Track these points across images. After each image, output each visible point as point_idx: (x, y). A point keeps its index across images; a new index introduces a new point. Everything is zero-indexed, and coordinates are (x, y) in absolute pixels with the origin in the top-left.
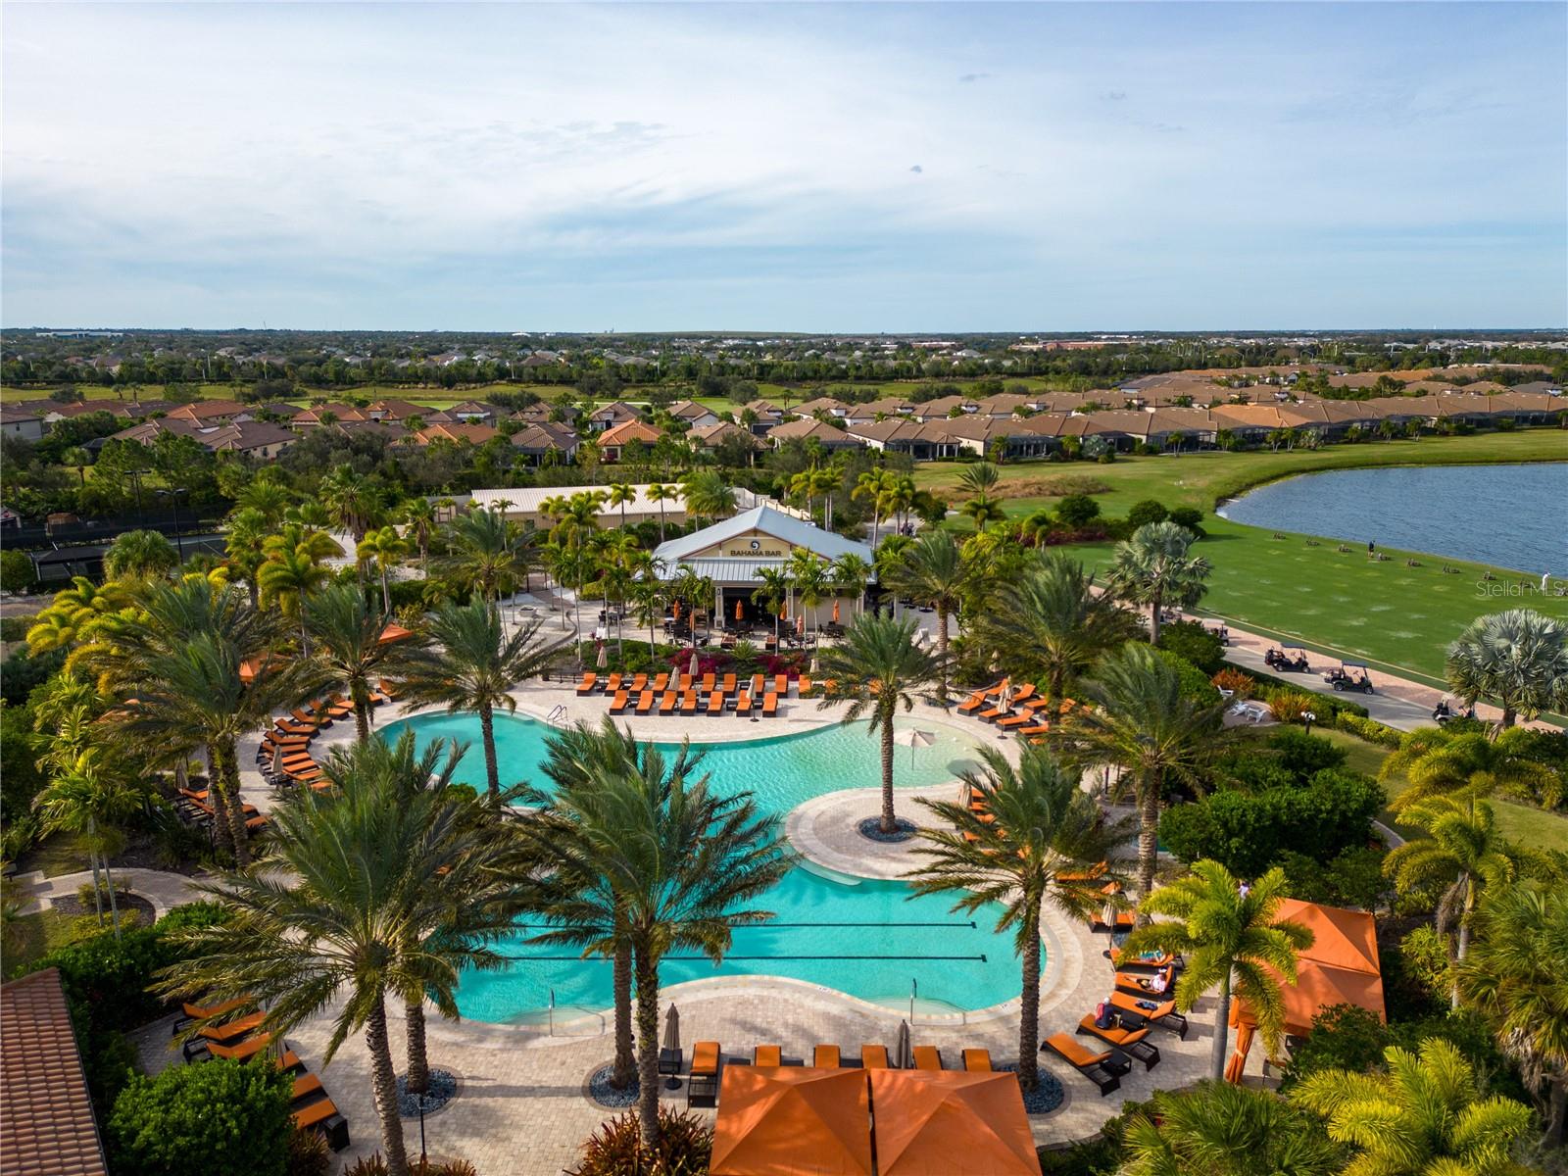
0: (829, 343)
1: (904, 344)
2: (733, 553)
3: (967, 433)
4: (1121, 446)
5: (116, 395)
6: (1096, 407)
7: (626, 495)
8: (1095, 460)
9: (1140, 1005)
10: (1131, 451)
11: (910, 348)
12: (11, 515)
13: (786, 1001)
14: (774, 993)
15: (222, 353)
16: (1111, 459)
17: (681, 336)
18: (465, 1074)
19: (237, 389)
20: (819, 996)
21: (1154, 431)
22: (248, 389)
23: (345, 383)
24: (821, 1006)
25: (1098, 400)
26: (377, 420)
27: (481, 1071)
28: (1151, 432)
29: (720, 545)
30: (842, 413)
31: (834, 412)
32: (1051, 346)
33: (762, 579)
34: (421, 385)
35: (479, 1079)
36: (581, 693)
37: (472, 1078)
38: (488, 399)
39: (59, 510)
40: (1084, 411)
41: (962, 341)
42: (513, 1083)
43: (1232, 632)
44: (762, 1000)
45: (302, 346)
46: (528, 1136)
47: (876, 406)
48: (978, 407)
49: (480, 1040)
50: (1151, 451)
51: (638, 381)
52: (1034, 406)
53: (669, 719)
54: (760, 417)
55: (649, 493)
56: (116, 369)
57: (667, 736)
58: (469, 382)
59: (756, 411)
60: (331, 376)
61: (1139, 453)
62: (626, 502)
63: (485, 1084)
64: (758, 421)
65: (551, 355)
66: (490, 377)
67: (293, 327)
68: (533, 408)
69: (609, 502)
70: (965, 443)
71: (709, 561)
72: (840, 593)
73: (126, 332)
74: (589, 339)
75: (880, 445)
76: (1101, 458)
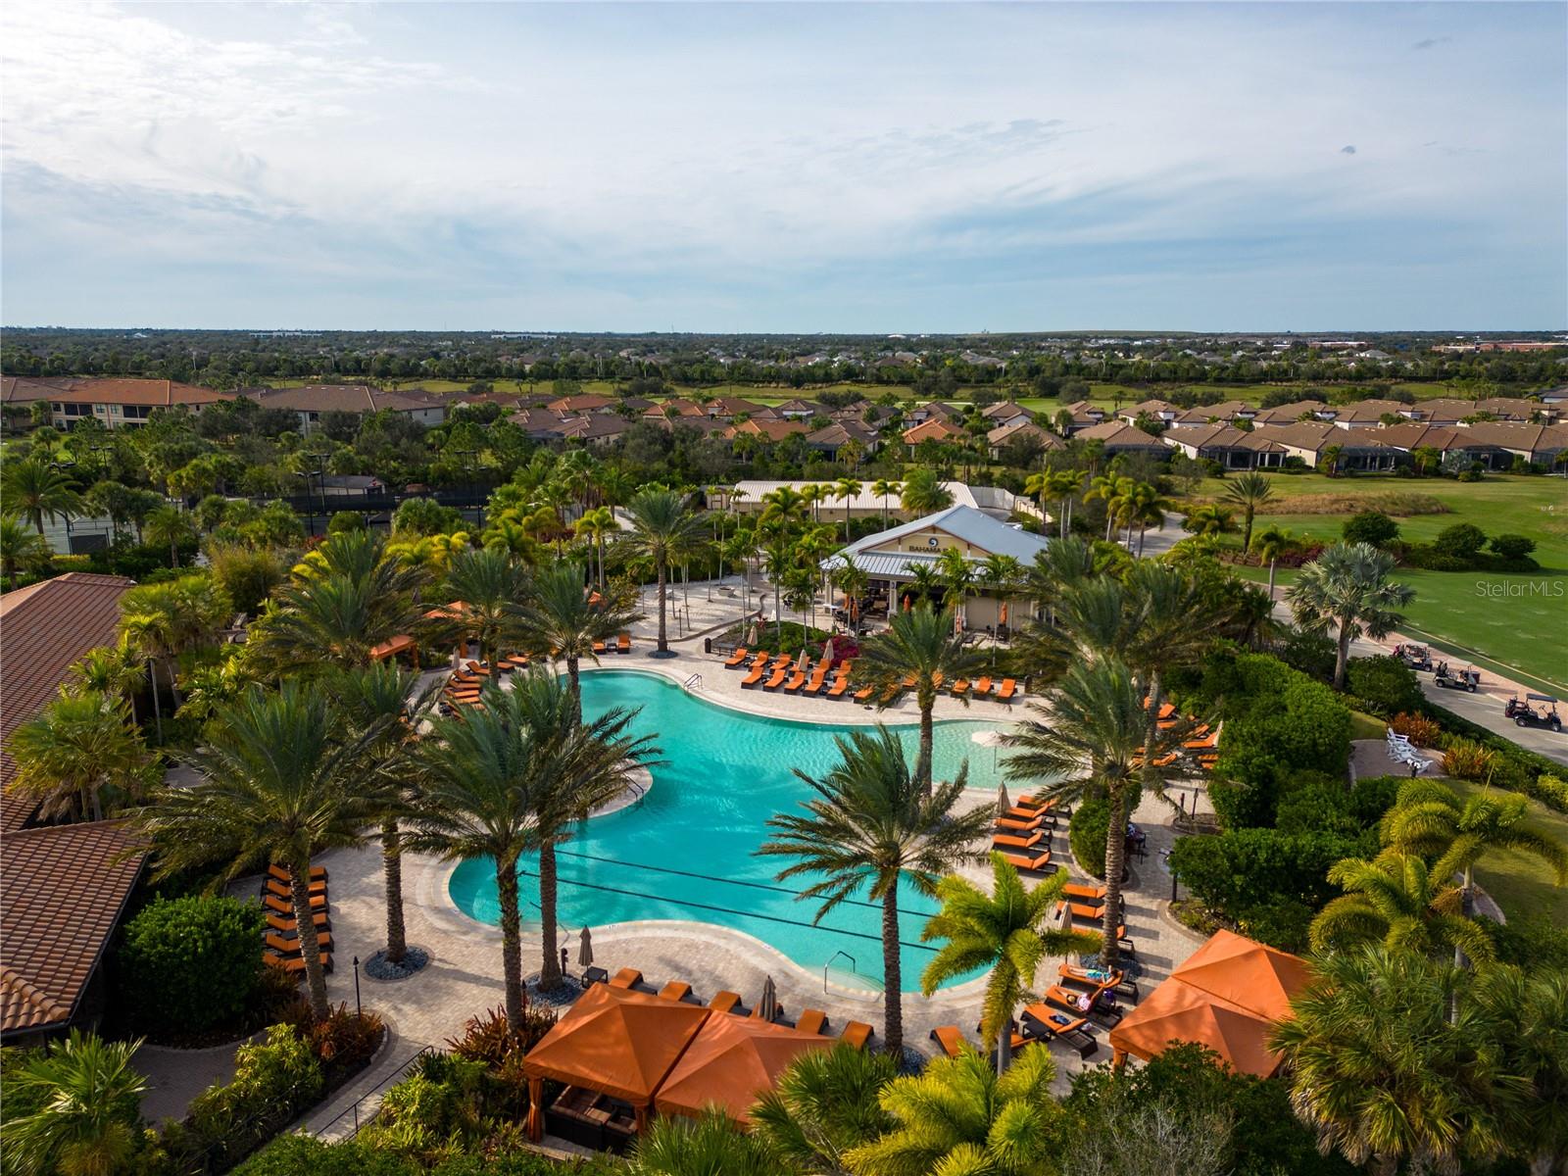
0: (1211, 343)
1: (1299, 343)
2: (912, 549)
3: (1301, 441)
4: (1497, 462)
5: (517, 389)
6: (1486, 417)
7: (852, 490)
8: (1455, 478)
9: (1053, 1018)
10: (1508, 469)
11: (1305, 347)
12: (378, 483)
13: (727, 951)
14: (722, 943)
15: (623, 354)
16: (1475, 477)
17: (1054, 336)
18: (437, 956)
19: (616, 386)
20: (760, 952)
21: (1543, 446)
22: (625, 386)
23: (708, 381)
24: (756, 961)
25: (1495, 410)
26: (713, 416)
27: (450, 957)
28: (1537, 449)
29: (899, 540)
30: (1170, 416)
31: (1162, 415)
32: (1487, 346)
33: (908, 573)
34: (774, 385)
35: (445, 962)
36: (729, 666)
37: (440, 960)
38: (817, 398)
39: (415, 482)
40: (1470, 421)
41: (1374, 340)
42: (468, 970)
43: (1487, 677)
44: (708, 946)
45: (693, 348)
46: (453, 1012)
47: (1216, 410)
48: (1336, 413)
49: (465, 933)
50: (1534, 470)
51: (977, 382)
52: (1409, 415)
53: (791, 697)
54: (1076, 419)
55: (874, 489)
56: (527, 368)
57: (778, 712)
58: (816, 382)
59: (1073, 412)
60: (697, 375)
61: (1517, 472)
62: (852, 496)
63: (447, 967)
64: (1074, 422)
65: (909, 356)
66: (836, 377)
67: (695, 331)
68: (852, 407)
69: (836, 495)
70: (1293, 452)
71: (877, 555)
72: (985, 593)
73: (559, 335)
74: (959, 340)
75: (1192, 453)
76: (1463, 474)
